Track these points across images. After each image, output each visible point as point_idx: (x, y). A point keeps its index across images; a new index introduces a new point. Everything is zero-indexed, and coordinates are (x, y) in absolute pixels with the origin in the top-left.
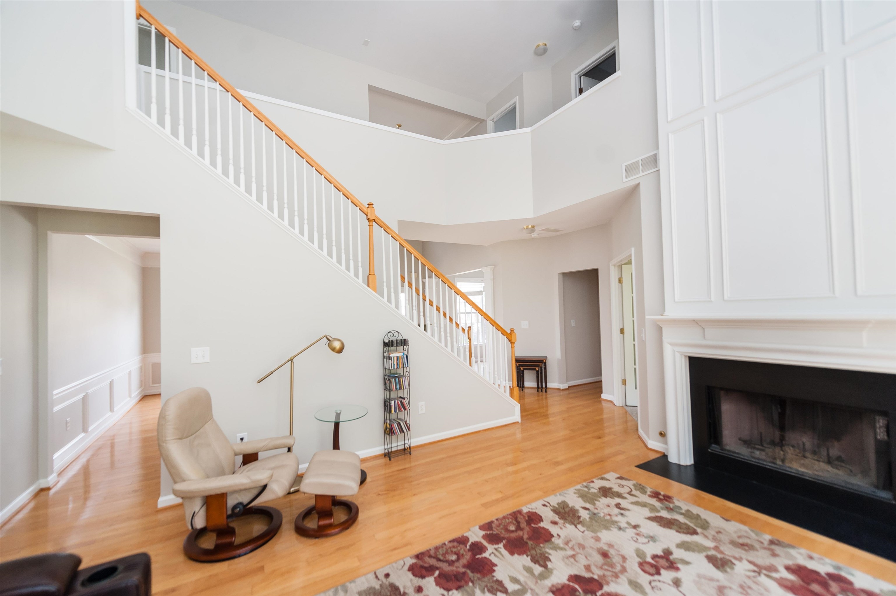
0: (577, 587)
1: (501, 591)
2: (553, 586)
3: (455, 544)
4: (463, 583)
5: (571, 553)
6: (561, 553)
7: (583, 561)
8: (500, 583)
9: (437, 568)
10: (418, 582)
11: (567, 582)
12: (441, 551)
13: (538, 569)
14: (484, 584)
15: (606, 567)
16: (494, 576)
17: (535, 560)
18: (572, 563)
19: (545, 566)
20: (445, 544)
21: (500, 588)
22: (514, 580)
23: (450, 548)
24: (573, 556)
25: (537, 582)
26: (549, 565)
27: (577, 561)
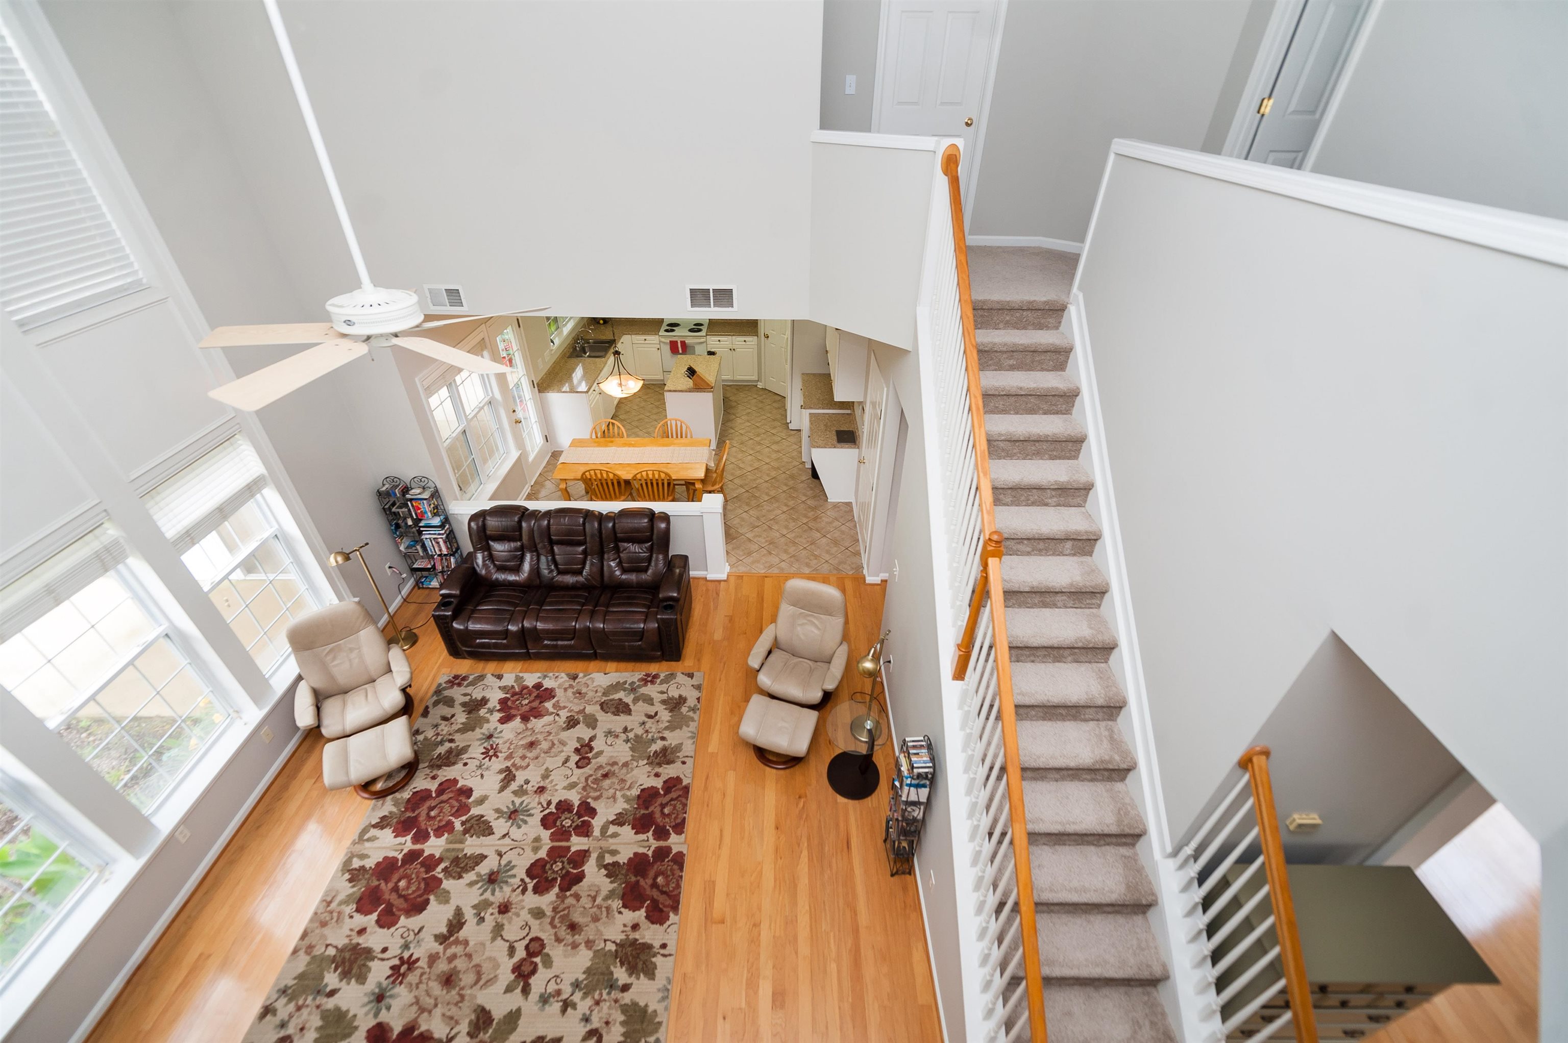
0: (575, 871)
1: (615, 820)
2: (590, 856)
3: (679, 821)
4: (641, 802)
5: (599, 900)
6: (604, 892)
7: (585, 901)
8: (621, 824)
9: (665, 795)
10: (664, 777)
11: (583, 868)
12: (679, 806)
13: (609, 859)
14: (629, 814)
15: (566, 912)
16: (629, 825)
17: (615, 864)
18: (590, 890)
19: (606, 867)
20: (685, 813)
21: (617, 821)
22: (615, 835)
23: (678, 815)
24: (594, 899)
25: (601, 848)
26: (604, 872)
27: (589, 895)
